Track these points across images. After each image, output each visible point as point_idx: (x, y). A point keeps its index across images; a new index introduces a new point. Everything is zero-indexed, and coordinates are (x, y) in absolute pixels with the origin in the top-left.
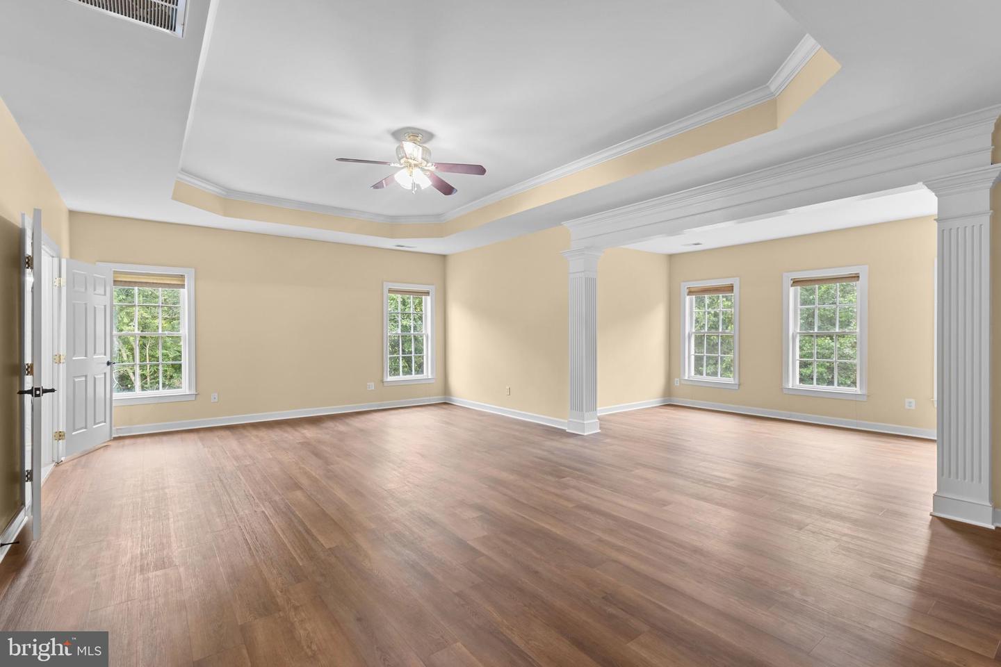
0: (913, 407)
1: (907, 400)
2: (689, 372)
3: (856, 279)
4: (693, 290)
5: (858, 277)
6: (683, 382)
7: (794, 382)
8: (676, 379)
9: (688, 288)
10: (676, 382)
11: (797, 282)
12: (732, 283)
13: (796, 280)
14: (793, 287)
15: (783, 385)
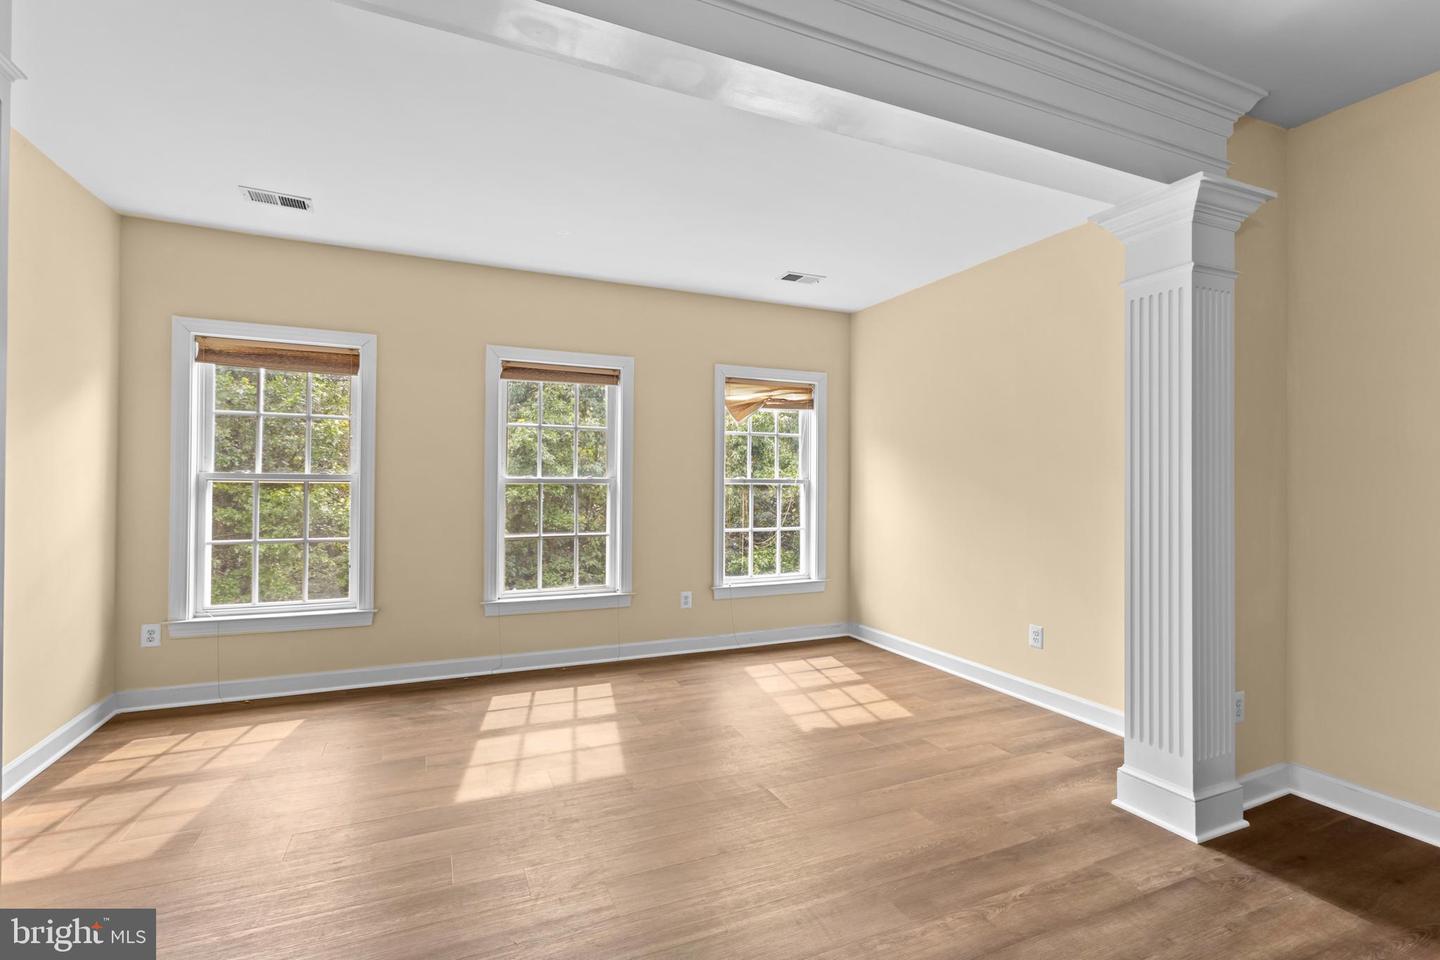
0: (690, 605)
1: (684, 594)
2: (196, 599)
3: (615, 379)
4: (217, 346)
5: (618, 377)
9: (196, 338)
10: (147, 635)
11: (510, 370)
12: (354, 347)
13: (509, 365)
14: (506, 380)
15: (486, 599)
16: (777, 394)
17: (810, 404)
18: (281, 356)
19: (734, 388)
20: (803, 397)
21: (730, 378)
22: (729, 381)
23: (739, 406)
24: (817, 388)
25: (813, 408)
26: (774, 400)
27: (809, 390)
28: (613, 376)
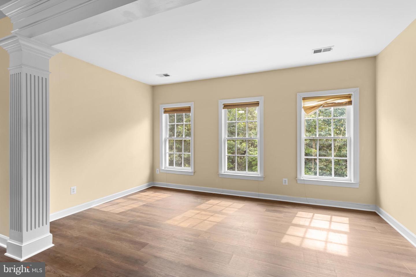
0: (287, 184)
1: (284, 179)
2: (165, 165)
3: (257, 105)
4: (167, 110)
5: (259, 104)
6: (161, 171)
7: (224, 170)
8: (157, 169)
10: (157, 172)
11: (226, 106)
12: (190, 106)
13: (225, 105)
14: (224, 109)
15: (219, 172)
16: (330, 101)
17: (350, 103)
18: (177, 110)
19: (307, 101)
20: (347, 100)
21: (304, 98)
22: (304, 99)
23: (309, 108)
24: (353, 95)
25: (352, 105)
26: (328, 104)
27: (349, 97)
28: (257, 104)
